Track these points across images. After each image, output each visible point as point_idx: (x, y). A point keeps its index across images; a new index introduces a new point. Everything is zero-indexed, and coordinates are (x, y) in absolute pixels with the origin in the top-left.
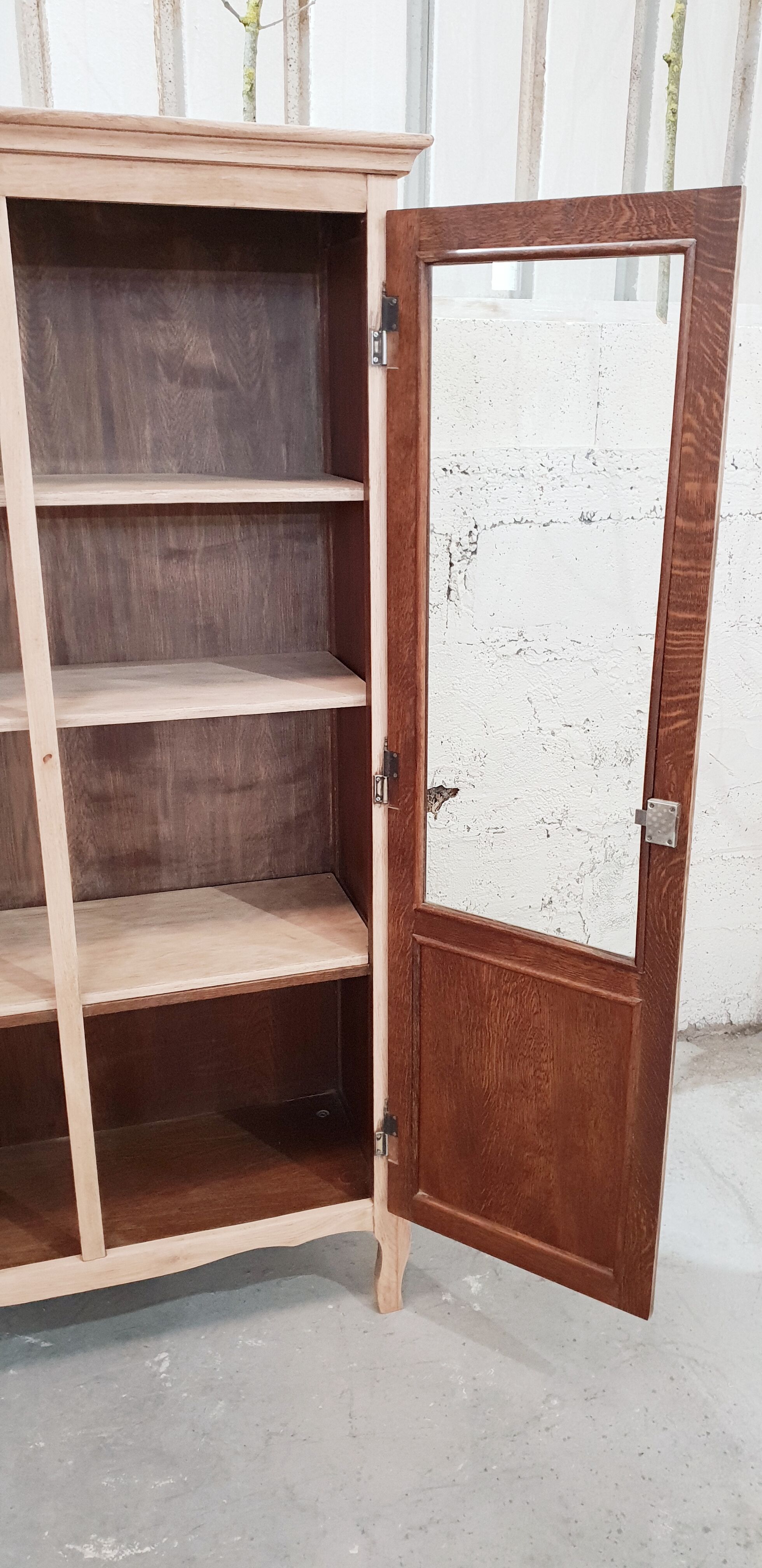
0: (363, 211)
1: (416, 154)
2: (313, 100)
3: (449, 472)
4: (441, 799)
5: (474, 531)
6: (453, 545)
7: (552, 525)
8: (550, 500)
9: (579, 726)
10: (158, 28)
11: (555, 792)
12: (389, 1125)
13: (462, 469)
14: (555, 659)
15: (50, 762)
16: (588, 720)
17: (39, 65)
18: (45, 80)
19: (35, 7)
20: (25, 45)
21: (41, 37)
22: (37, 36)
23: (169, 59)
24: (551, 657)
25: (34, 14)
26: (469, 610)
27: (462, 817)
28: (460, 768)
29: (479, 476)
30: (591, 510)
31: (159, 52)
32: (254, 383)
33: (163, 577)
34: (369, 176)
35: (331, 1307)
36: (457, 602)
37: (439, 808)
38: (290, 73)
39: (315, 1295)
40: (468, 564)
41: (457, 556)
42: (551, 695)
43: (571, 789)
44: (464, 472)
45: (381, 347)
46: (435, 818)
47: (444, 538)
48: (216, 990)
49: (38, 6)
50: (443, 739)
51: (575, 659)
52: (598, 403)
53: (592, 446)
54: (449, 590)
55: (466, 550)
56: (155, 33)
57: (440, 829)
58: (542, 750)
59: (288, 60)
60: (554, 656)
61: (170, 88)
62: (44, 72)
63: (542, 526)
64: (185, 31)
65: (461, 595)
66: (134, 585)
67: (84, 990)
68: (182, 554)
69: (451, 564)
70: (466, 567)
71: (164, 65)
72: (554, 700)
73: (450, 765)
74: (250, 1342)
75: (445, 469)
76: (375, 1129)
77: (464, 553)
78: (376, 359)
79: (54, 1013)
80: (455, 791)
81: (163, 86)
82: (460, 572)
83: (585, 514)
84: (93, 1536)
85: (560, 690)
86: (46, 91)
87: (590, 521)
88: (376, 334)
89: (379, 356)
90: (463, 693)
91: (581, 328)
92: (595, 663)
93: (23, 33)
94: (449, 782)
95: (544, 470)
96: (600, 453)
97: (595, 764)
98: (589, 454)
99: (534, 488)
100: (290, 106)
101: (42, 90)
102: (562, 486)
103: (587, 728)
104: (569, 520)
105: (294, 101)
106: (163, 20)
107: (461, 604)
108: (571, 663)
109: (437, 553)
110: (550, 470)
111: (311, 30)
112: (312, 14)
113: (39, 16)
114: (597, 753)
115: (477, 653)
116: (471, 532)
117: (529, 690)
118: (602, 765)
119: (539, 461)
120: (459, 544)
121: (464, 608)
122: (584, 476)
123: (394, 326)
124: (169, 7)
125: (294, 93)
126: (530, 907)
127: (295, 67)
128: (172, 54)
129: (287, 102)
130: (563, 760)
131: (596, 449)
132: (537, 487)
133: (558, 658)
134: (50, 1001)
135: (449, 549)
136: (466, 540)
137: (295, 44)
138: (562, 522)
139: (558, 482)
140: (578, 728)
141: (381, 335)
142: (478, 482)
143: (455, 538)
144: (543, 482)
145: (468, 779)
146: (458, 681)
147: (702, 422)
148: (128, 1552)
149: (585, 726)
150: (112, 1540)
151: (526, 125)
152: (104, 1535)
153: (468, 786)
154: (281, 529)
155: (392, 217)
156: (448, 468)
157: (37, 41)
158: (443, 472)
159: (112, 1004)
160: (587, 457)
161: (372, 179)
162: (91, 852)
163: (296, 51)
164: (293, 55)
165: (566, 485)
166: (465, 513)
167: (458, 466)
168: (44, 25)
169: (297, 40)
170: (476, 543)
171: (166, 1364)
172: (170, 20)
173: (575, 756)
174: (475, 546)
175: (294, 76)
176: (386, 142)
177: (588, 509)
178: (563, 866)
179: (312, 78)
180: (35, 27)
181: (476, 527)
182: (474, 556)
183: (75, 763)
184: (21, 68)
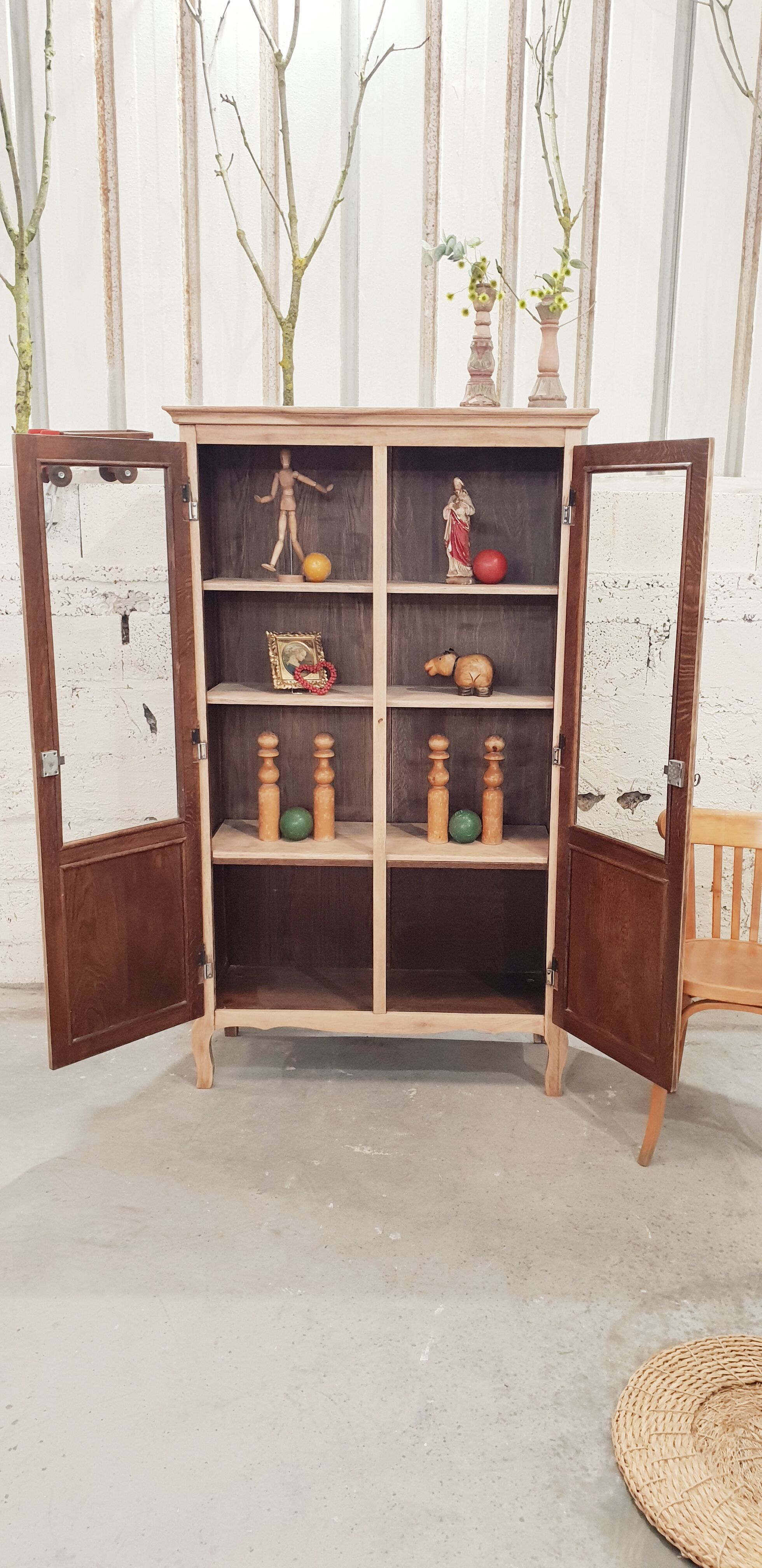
0: (562, 446)
1: (590, 418)
2: (593, 358)
3: (651, 586)
4: (638, 801)
5: (668, 624)
6: (652, 632)
7: (723, 621)
8: (722, 605)
9: (741, 759)
10: (501, 325)
11: (722, 804)
12: (555, 965)
13: (660, 584)
14: (724, 711)
15: (381, 722)
16: (748, 756)
17: (431, 349)
18: (434, 357)
19: (432, 318)
20: (424, 339)
21: (434, 334)
22: (431, 333)
23: (507, 341)
24: (721, 710)
25: (431, 321)
26: (662, 674)
27: (652, 815)
28: (651, 780)
29: (672, 589)
30: (752, 613)
31: (500, 338)
32: (518, 532)
33: (458, 638)
34: (566, 429)
35: (518, 1088)
36: (654, 668)
37: (636, 806)
38: (581, 343)
39: (509, 1082)
40: (663, 644)
41: (654, 638)
42: (721, 736)
43: (735, 804)
44: (661, 586)
45: (568, 514)
46: (633, 814)
47: (647, 627)
48: (458, 864)
49: (434, 317)
50: (640, 759)
51: (739, 712)
52: (758, 545)
53: (753, 572)
54: (649, 660)
55: (661, 636)
56: (499, 328)
57: (636, 821)
58: (714, 774)
59: (581, 335)
60: (723, 709)
61: (506, 356)
62: (433, 353)
63: (716, 622)
64: (517, 325)
65: (656, 664)
66: (442, 642)
67: (387, 853)
68: (470, 626)
69: (650, 644)
70: (661, 646)
71: (504, 345)
72: (722, 739)
73: (645, 778)
74: (464, 1093)
75: (648, 584)
76: (547, 967)
77: (660, 637)
78: (566, 521)
79: (372, 862)
80: (648, 796)
81: (502, 356)
82: (656, 649)
83: (747, 616)
84: (360, 1145)
85: (727, 733)
86: (434, 364)
87: (750, 620)
88: (566, 508)
89: (567, 519)
90: (655, 729)
91: (747, 497)
92: (754, 716)
93: (423, 332)
94: (643, 789)
95: (718, 587)
96: (758, 576)
97: (753, 788)
98: (750, 577)
99: (711, 597)
100: (580, 362)
101: (431, 363)
102: (731, 597)
103: (748, 761)
104: (736, 619)
105: (583, 359)
106: (505, 319)
107: (656, 670)
108: (736, 715)
109: (641, 636)
110: (722, 587)
111: (595, 319)
112: (596, 310)
113: (434, 323)
114: (756, 780)
115: (667, 703)
116: (665, 624)
117: (704, 730)
118: (759, 789)
119: (714, 581)
120: (655, 631)
121: (658, 673)
122: (746, 591)
123: (574, 504)
124: (509, 312)
125: (583, 354)
126: (702, 887)
127: (585, 339)
128: (508, 337)
129: (578, 359)
130: (729, 782)
131: (755, 574)
132: (713, 597)
133: (726, 711)
134: (371, 855)
135: (649, 634)
136: (661, 629)
137: (586, 325)
138: (730, 620)
139: (727, 594)
140: (739, 760)
141: (569, 508)
142: (671, 593)
143: (654, 627)
144: (717, 594)
145: (658, 789)
146: (652, 721)
147: (694, 554)
148: (377, 1153)
149: (746, 760)
150: (369, 1148)
151: (740, 365)
152: (367, 1145)
153: (657, 794)
154: (527, 614)
155: (576, 449)
156: (651, 584)
157: (431, 336)
158: (647, 586)
159: (402, 862)
160: (749, 579)
161: (568, 431)
162: (405, 794)
163: (586, 330)
164: (584, 332)
165: (733, 596)
166: (661, 612)
167: (658, 582)
168: (436, 327)
169: (587, 324)
170: (668, 631)
171: (413, 1093)
172: (509, 319)
173: (738, 780)
174: (668, 633)
175: (583, 345)
176: (574, 413)
177: (749, 613)
178: (728, 860)
179: (594, 345)
180: (431, 329)
181: (669, 621)
182: (667, 639)
183: (401, 741)
184: (420, 352)
